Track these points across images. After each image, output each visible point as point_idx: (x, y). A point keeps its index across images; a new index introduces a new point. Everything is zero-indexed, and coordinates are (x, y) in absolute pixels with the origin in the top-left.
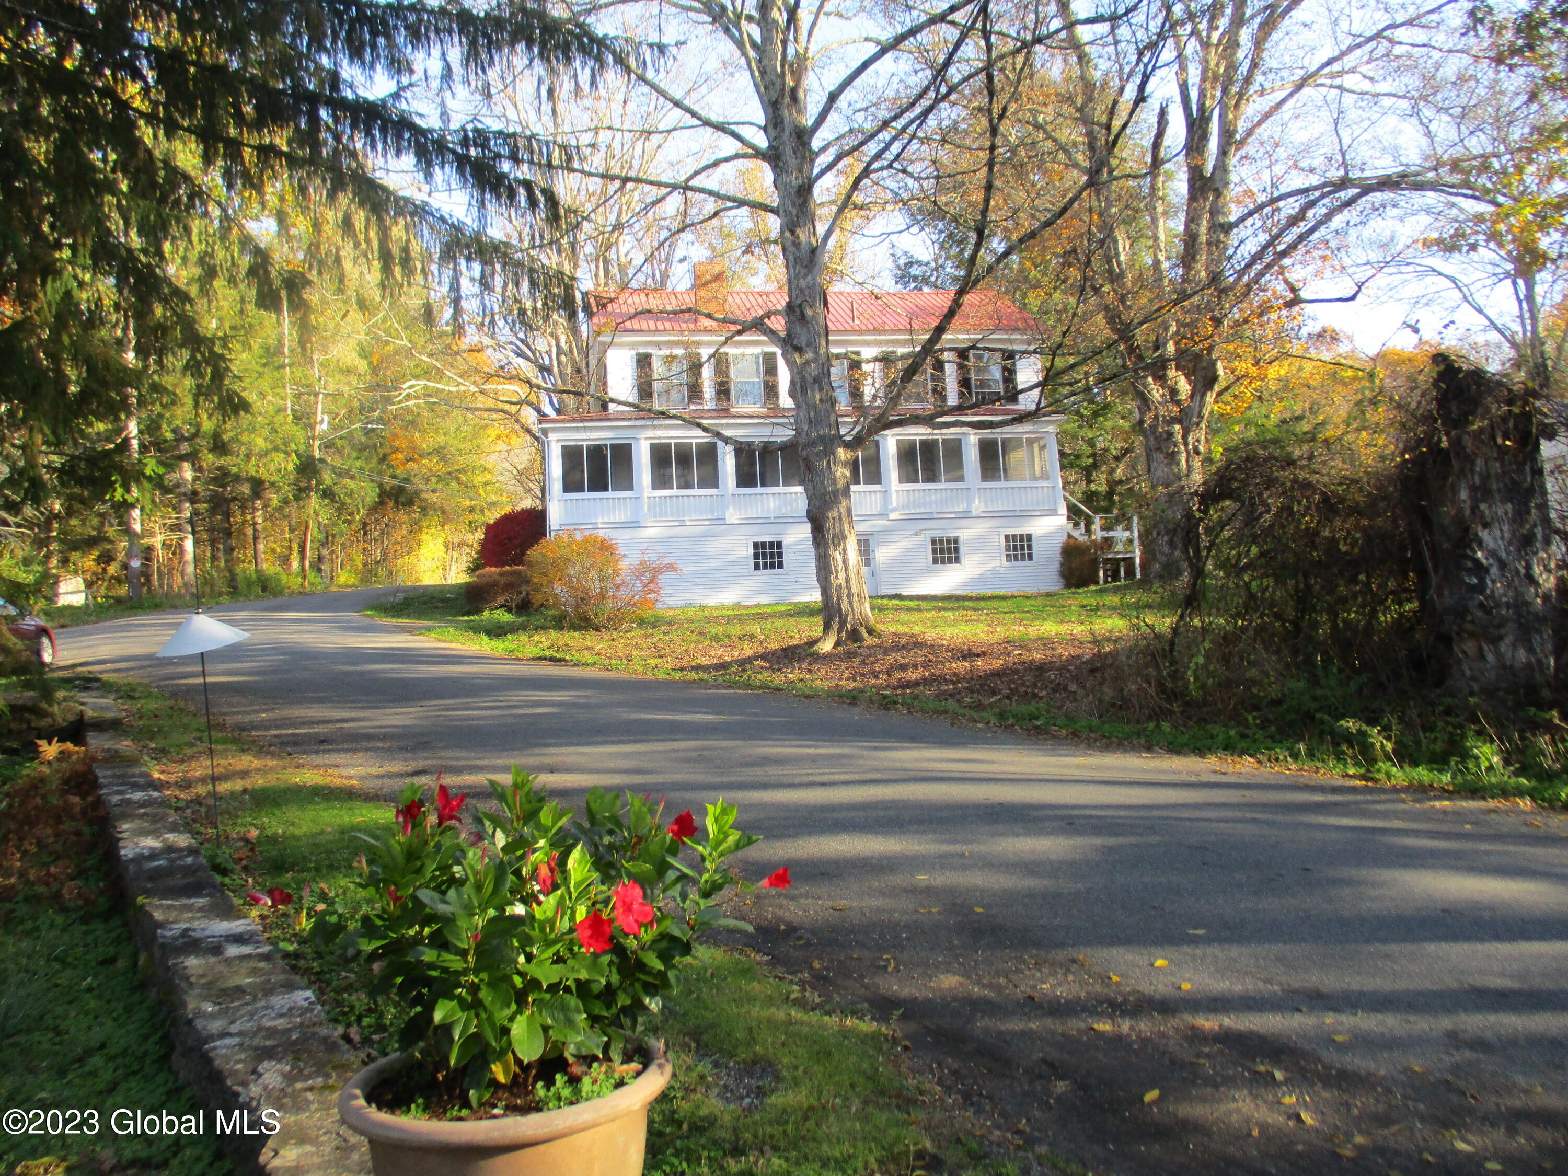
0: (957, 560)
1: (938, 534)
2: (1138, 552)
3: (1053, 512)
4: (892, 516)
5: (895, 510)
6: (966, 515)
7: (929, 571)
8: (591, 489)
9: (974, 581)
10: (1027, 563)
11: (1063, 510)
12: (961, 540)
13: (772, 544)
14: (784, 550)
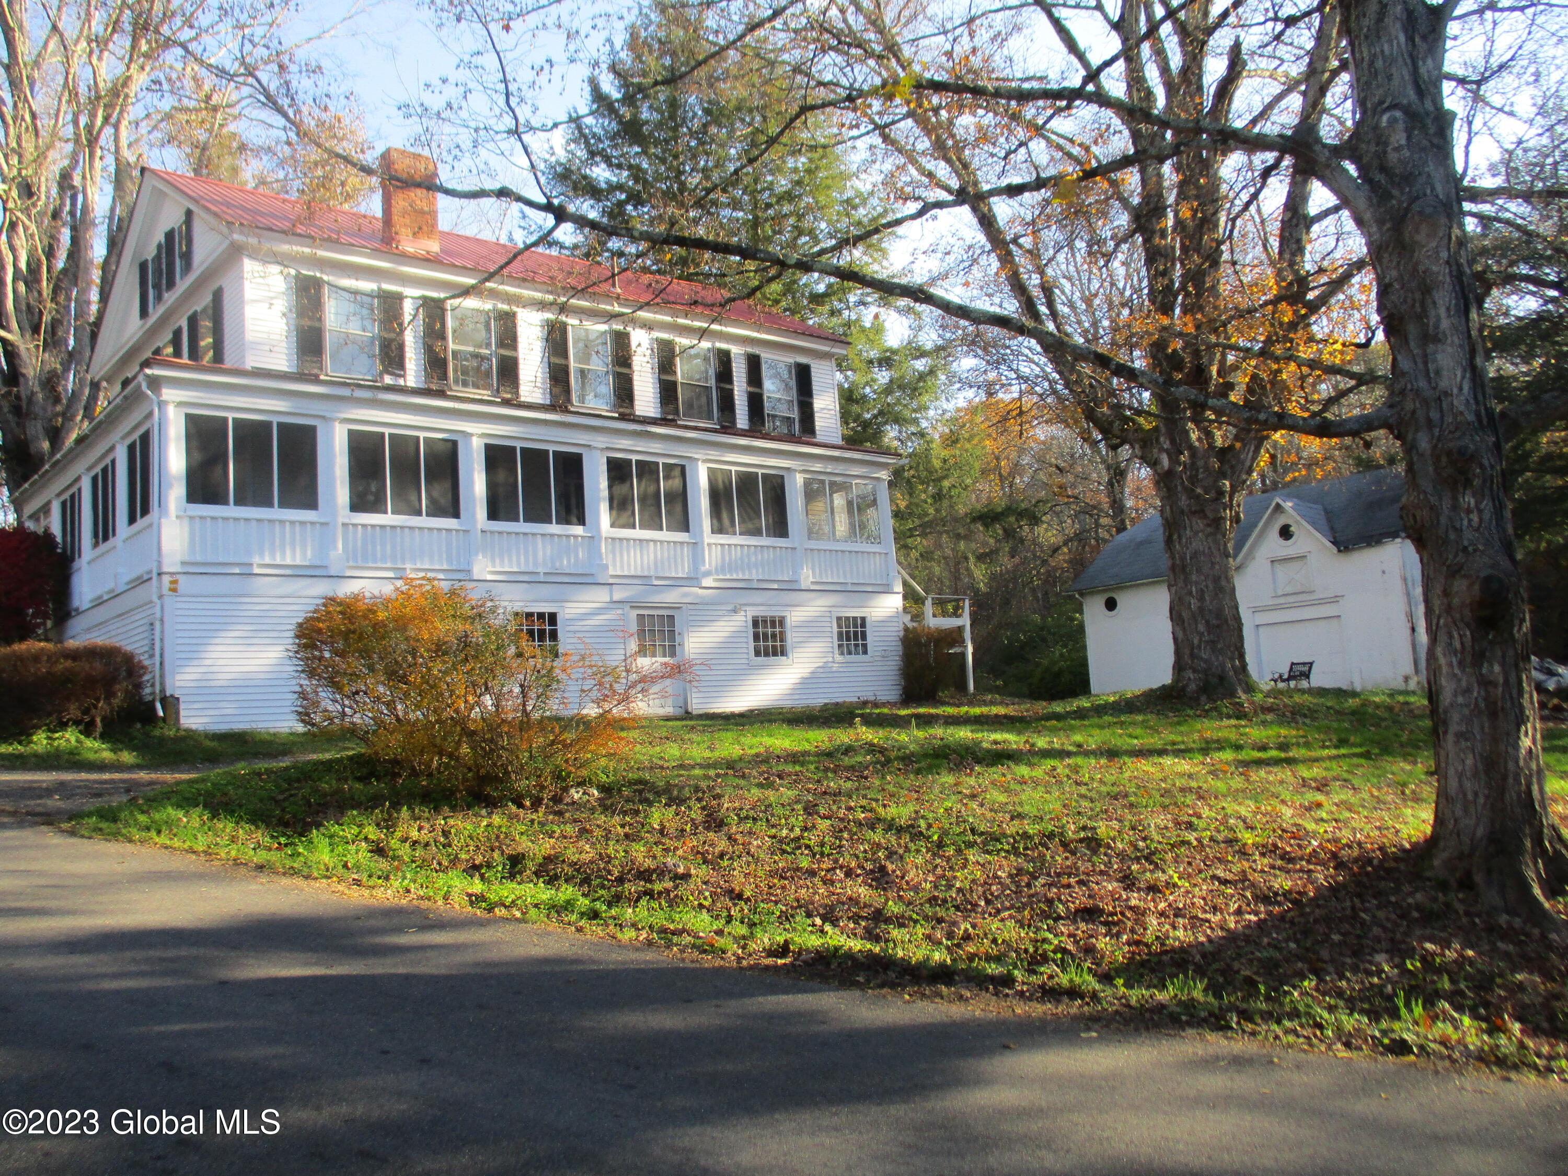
0: (783, 653)
1: (760, 611)
2: (970, 649)
3: (887, 590)
4: (708, 582)
5: (708, 574)
6: (792, 587)
7: (751, 669)
8: (239, 502)
9: (806, 683)
10: (861, 657)
11: (899, 588)
12: (789, 622)
13: (541, 616)
14: (560, 627)
